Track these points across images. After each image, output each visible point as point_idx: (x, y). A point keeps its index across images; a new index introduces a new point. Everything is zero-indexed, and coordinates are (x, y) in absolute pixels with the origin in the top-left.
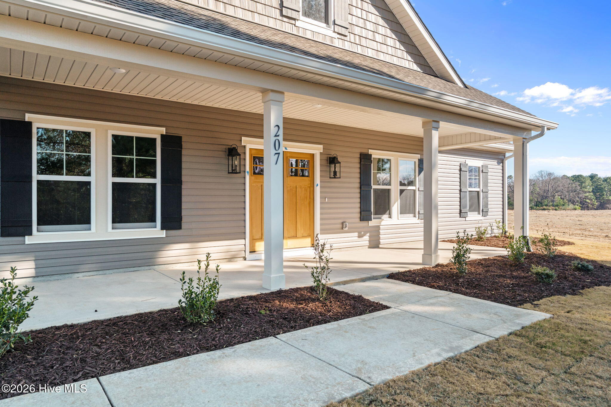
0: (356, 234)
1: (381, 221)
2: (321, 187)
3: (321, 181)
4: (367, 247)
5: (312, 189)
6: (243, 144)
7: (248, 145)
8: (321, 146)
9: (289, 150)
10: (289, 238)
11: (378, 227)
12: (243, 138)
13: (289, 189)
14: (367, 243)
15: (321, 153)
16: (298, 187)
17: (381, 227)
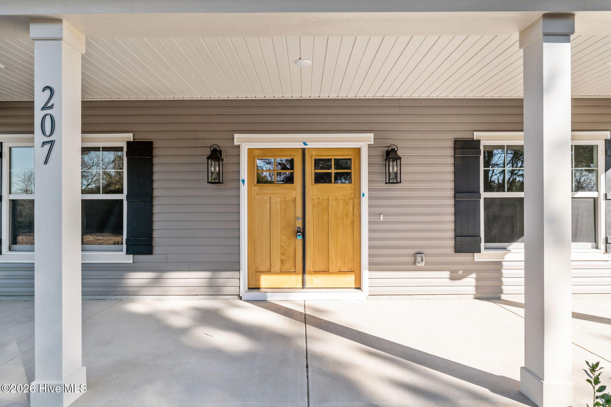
0: (447, 274)
1: (505, 254)
2: (370, 198)
3: (370, 190)
4: (472, 296)
5: (356, 201)
6: (236, 143)
7: (243, 144)
8: (371, 135)
9: (310, 145)
10: (316, 272)
11: (500, 263)
12: (236, 136)
13: (315, 201)
14: (472, 290)
15: (370, 147)
16: (330, 198)
17: (504, 263)
